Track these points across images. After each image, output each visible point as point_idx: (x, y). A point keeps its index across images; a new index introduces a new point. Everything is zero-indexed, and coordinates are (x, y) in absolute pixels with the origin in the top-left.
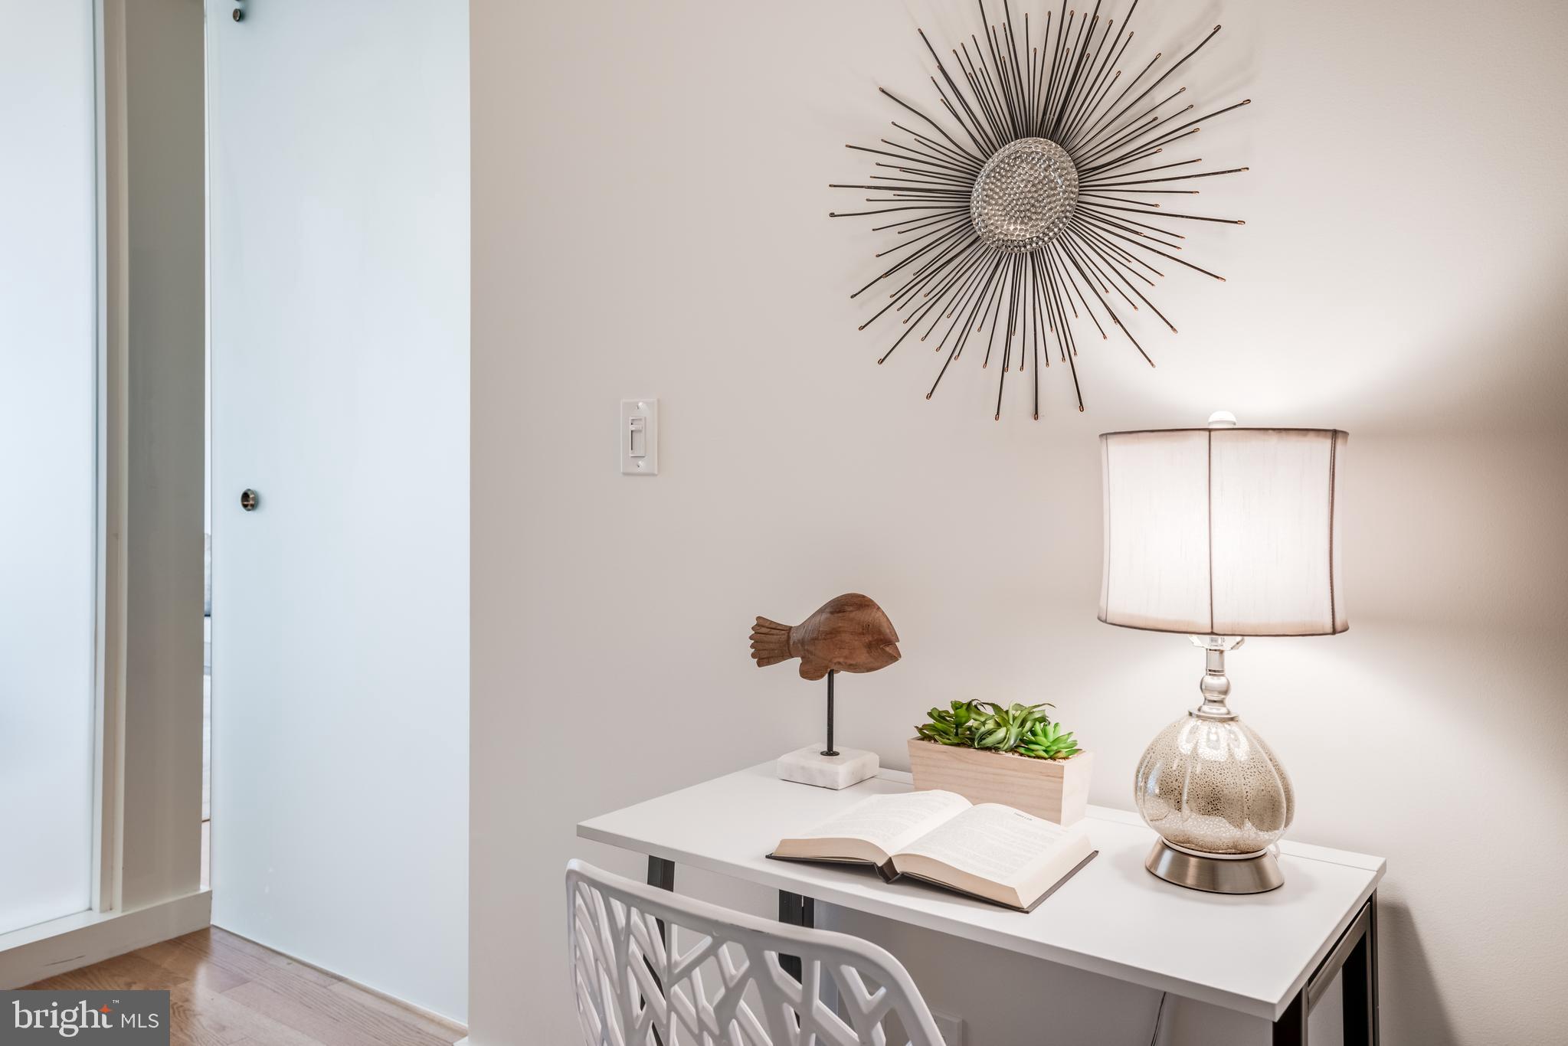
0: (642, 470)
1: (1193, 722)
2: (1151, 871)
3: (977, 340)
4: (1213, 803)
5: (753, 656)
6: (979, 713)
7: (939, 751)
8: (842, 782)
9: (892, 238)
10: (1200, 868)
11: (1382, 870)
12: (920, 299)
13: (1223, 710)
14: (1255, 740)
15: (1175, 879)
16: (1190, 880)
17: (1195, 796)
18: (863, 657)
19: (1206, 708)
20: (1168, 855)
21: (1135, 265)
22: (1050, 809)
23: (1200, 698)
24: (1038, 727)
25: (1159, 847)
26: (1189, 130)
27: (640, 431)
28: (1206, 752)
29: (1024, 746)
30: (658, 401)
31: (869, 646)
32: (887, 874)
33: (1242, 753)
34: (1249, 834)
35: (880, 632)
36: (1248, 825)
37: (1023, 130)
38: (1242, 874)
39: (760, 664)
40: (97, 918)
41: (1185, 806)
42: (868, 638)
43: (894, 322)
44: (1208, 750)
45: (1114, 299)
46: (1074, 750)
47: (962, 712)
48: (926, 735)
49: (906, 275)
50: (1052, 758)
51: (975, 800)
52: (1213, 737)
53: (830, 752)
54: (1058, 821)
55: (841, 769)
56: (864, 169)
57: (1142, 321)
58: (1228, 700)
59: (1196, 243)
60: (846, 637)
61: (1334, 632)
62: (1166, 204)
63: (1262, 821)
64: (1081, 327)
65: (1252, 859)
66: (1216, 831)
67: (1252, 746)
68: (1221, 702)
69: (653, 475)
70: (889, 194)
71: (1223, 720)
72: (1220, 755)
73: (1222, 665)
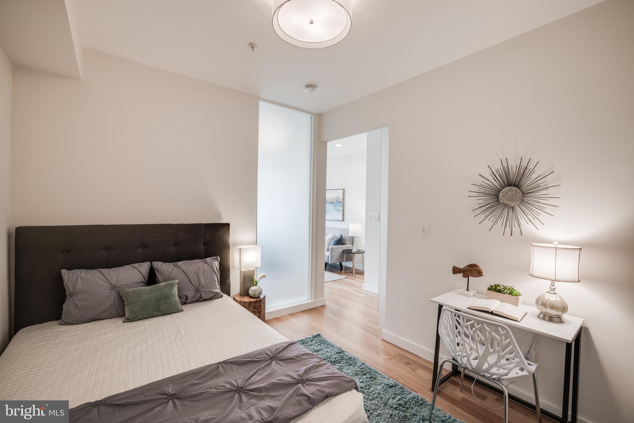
0: (424, 236)
1: (548, 294)
2: (538, 317)
3: (500, 222)
4: (552, 307)
5: (452, 272)
6: (500, 287)
7: (492, 293)
8: (472, 295)
9: (482, 201)
10: (548, 317)
11: (584, 321)
12: (488, 213)
13: (554, 292)
14: (560, 297)
15: (544, 318)
16: (546, 319)
17: (549, 306)
18: (476, 275)
19: (551, 291)
20: (542, 315)
21: (535, 212)
22: (517, 305)
23: (549, 290)
24: (513, 290)
25: (540, 313)
26: (547, 188)
27: (425, 230)
28: (551, 299)
29: (511, 293)
30: (429, 225)
31: (477, 273)
32: (492, 313)
33: (558, 299)
34: (559, 313)
35: (480, 271)
36: (560, 312)
37: (510, 184)
38: (557, 320)
39: (453, 274)
40: (310, 301)
41: (547, 308)
42: (477, 272)
43: (482, 217)
44: (552, 299)
45: (530, 217)
46: (520, 295)
47: (497, 286)
48: (489, 289)
49: (485, 208)
50: (516, 296)
51: (502, 302)
52: (552, 296)
53: (468, 290)
54: (518, 307)
55: (471, 293)
56: (476, 189)
57: (536, 222)
58: (555, 290)
59: (548, 209)
60: (473, 271)
61: (579, 282)
62: (541, 201)
63: (562, 311)
64: (522, 221)
65: (559, 317)
66: (553, 312)
67: (560, 299)
68: (554, 291)
69: (427, 237)
70: (482, 194)
71: (554, 294)
72: (554, 299)
73: (554, 284)
